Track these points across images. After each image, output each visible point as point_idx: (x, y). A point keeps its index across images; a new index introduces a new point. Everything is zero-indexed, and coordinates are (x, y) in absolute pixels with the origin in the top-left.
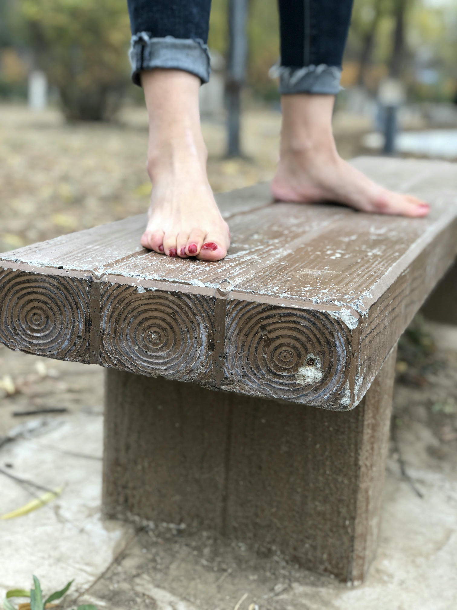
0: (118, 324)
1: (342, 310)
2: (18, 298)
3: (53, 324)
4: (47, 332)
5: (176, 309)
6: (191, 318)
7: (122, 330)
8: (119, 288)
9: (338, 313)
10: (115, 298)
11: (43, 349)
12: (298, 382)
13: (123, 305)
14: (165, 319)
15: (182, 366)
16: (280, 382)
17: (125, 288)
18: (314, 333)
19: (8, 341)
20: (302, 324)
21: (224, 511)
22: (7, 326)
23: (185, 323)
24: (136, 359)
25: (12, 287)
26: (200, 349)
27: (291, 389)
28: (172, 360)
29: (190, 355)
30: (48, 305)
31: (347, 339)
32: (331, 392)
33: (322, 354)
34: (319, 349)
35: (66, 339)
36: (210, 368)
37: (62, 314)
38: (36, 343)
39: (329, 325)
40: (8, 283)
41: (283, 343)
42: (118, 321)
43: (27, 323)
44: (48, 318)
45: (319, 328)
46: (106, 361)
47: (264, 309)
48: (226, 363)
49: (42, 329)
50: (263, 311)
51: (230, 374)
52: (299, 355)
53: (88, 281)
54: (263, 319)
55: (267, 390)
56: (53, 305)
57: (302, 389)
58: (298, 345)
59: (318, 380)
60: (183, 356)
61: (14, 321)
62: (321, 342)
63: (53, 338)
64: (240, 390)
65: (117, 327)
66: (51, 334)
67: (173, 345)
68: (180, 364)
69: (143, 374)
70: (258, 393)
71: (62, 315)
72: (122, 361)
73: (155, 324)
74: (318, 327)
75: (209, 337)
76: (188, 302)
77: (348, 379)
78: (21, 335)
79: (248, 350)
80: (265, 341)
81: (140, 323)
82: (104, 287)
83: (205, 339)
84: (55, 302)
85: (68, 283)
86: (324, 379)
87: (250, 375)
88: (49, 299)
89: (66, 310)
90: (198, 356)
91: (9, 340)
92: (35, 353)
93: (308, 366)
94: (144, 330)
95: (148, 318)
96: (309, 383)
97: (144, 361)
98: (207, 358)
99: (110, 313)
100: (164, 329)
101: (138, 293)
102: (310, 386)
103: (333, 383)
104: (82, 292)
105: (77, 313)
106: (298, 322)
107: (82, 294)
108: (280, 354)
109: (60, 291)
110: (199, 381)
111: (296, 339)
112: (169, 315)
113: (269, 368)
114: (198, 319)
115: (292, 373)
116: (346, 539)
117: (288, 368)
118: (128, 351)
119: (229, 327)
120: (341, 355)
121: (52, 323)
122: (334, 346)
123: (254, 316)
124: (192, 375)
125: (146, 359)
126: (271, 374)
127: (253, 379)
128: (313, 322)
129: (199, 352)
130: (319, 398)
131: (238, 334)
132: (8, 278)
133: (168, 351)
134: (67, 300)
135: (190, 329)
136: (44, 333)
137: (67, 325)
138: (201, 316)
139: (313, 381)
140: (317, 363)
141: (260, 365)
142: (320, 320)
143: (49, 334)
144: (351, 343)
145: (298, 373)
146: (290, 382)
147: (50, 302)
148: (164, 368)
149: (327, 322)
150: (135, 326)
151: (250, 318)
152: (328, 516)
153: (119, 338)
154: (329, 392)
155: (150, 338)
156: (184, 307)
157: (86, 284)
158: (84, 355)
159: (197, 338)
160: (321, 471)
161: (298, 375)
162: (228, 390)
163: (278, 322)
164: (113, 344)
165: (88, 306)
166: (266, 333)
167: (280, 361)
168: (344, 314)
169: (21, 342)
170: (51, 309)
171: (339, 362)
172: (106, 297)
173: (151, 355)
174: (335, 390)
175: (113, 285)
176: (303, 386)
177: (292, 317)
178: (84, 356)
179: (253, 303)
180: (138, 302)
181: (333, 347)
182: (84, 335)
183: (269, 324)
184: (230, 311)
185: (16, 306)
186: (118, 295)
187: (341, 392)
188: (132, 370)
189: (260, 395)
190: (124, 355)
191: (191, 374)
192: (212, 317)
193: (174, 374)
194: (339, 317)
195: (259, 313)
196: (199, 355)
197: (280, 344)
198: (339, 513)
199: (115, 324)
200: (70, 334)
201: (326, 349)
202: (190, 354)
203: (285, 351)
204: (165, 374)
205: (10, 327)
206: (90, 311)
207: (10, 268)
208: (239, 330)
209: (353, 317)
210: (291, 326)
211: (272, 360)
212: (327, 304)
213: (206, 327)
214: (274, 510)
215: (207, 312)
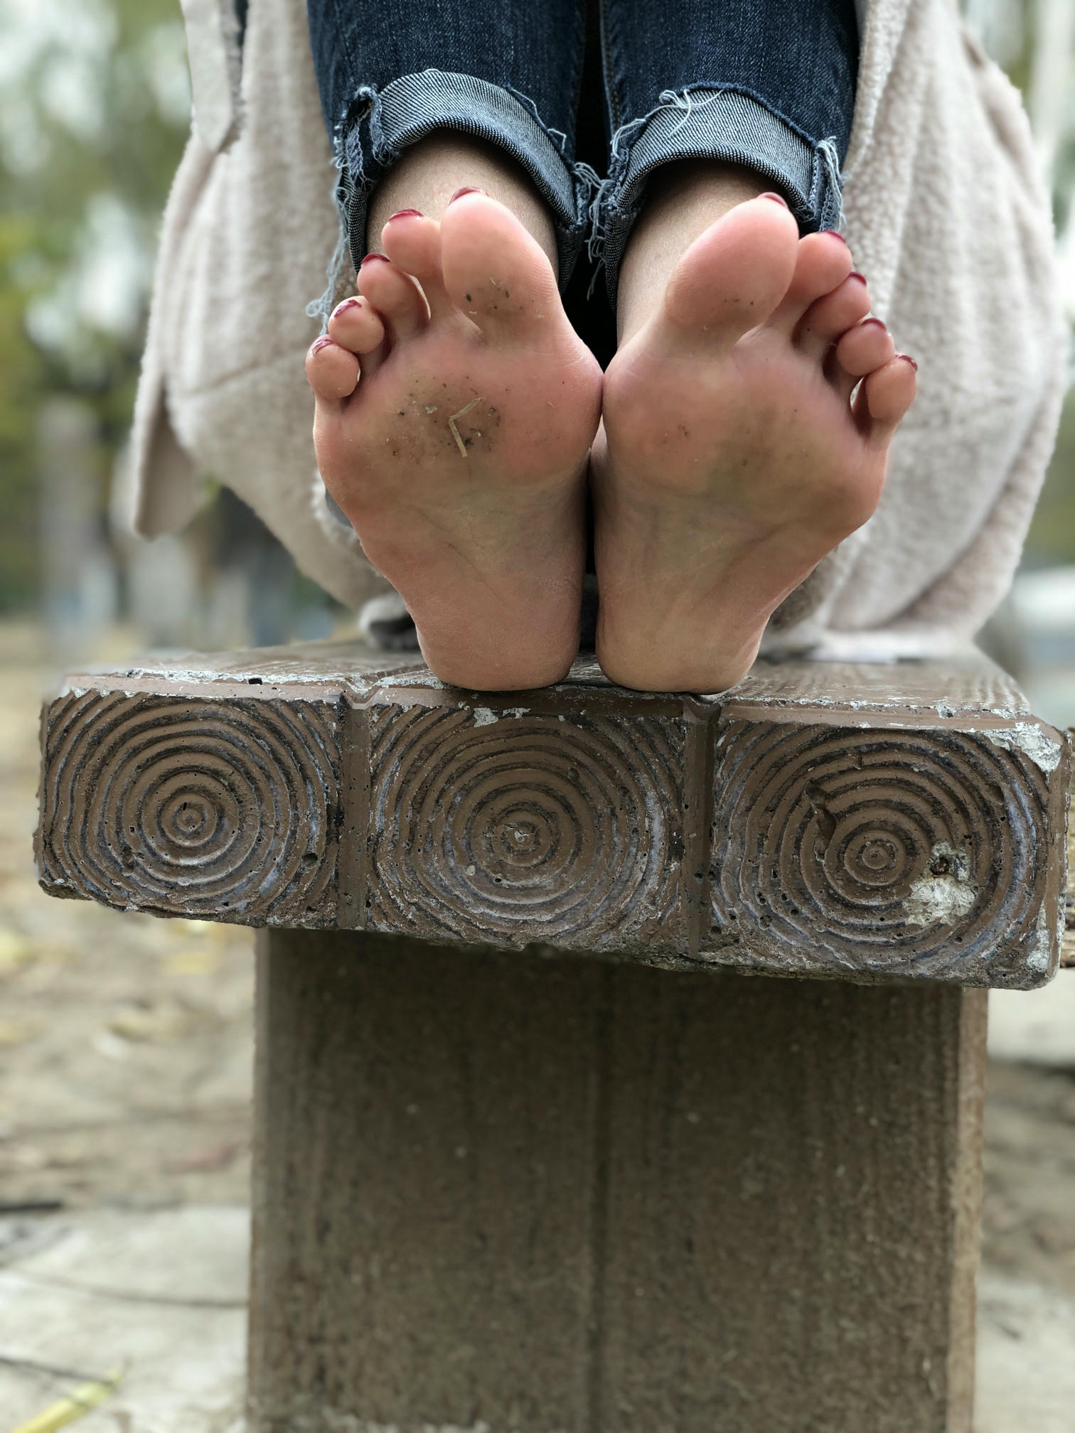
0: (419, 812)
1: (1017, 726)
2: (139, 767)
3: (236, 831)
4: (218, 853)
5: (579, 759)
6: (622, 777)
7: (429, 827)
8: (422, 718)
9: (1010, 734)
10: (412, 744)
11: (206, 898)
12: (910, 920)
13: (433, 761)
14: (551, 787)
15: (597, 910)
16: (862, 925)
17: (441, 715)
18: (949, 788)
19: (106, 888)
20: (916, 770)
21: (595, 1373)
22: (106, 845)
23: (606, 795)
24: (469, 903)
25: (124, 739)
26: (645, 859)
27: (893, 941)
28: (570, 893)
29: (620, 877)
30: (222, 780)
31: (1037, 798)
32: (999, 939)
33: (972, 840)
34: (962, 830)
35: (272, 867)
36: (675, 905)
37: (261, 799)
38: (187, 884)
39: (988, 765)
40: (112, 731)
41: (868, 823)
42: (418, 805)
43: (163, 832)
44: (221, 813)
45: (962, 776)
46: (386, 916)
47: (817, 739)
48: (716, 889)
49: (204, 846)
50: (814, 743)
51: (729, 917)
52: (911, 850)
53: (335, 707)
54: (814, 763)
55: (827, 948)
56: (237, 778)
57: (921, 937)
58: (908, 825)
59: (962, 912)
60: (598, 881)
61: (124, 830)
62: (969, 810)
63: (236, 867)
64: (754, 956)
65: (418, 820)
66: (228, 858)
67: (573, 854)
68: (590, 903)
69: (490, 940)
70: (805, 959)
71: (261, 802)
72: (429, 910)
73: (523, 803)
74: (960, 773)
75: (670, 825)
76: (613, 739)
77: (1043, 902)
78: (145, 867)
79: (776, 848)
80: (819, 822)
81: (482, 805)
82: (379, 719)
83: (659, 831)
84: (242, 769)
85: (280, 715)
86: (979, 907)
87: (781, 915)
88: (226, 763)
89: (272, 787)
90: (640, 878)
91: (108, 885)
92: (183, 911)
93: (934, 878)
94: (493, 821)
95: (504, 789)
96: (941, 922)
97: (492, 905)
98: (665, 879)
99: (396, 786)
100: (549, 815)
101: (477, 725)
102: (943, 928)
103: (1005, 914)
104: (320, 737)
105: (305, 793)
106: (905, 763)
107: (319, 740)
108: (861, 852)
109: (258, 737)
110: (643, 943)
111: (903, 809)
112: (562, 777)
113: (831, 892)
114: (642, 780)
115: (895, 897)
116: (924, 1412)
117: (884, 888)
118: (446, 882)
119: (724, 793)
120: (1024, 841)
121: (231, 826)
122: (1003, 819)
123: (791, 760)
124: (623, 931)
125: (498, 900)
126: (839, 907)
127: (789, 923)
128: (947, 760)
129: (644, 867)
130: (969, 957)
131: (748, 809)
132: (109, 718)
133: (557, 872)
134: (278, 760)
135: (618, 810)
136: (209, 855)
137: (277, 828)
138: (649, 771)
139: (950, 914)
140: (958, 868)
141: (808, 885)
142: (965, 754)
143: (224, 856)
144: (1046, 806)
145: (910, 895)
146: (890, 922)
147: (228, 770)
148: (548, 917)
149: (983, 759)
150: (467, 813)
151: (779, 766)
152: (875, 1354)
153: (422, 851)
154: (995, 939)
155: (509, 840)
156: (602, 751)
157: (330, 714)
158: (322, 904)
159: (639, 829)
160: (853, 1237)
161: (909, 902)
162: (722, 961)
163: (854, 769)
164: (404, 868)
165: (335, 773)
166: (820, 800)
167: (861, 869)
168: (1025, 734)
169: (142, 885)
170: (232, 789)
171: (1018, 859)
172: (386, 745)
173: (511, 888)
174: (1012, 932)
175: (406, 710)
176: (923, 931)
177: (890, 752)
178: (323, 906)
179: (786, 725)
180: (474, 749)
181: (1000, 821)
182: (323, 850)
183: (830, 777)
184: (728, 751)
185: (132, 788)
186: (420, 736)
187: (1028, 937)
188: (456, 932)
189: (808, 967)
190: (434, 894)
191: (620, 928)
192: (678, 772)
193: (574, 932)
194: (1014, 742)
195: (802, 751)
196: (642, 874)
197: (859, 826)
198: (904, 1341)
199: (410, 814)
200: (283, 851)
201: (979, 827)
202: (618, 875)
203: (874, 842)
204: (550, 934)
205: (114, 847)
206: (340, 784)
207: (119, 691)
208: (751, 799)
209: (1048, 740)
210: (887, 777)
211: (839, 867)
212: (975, 716)
213: (662, 800)
214: (731, 1354)
215: (666, 761)
